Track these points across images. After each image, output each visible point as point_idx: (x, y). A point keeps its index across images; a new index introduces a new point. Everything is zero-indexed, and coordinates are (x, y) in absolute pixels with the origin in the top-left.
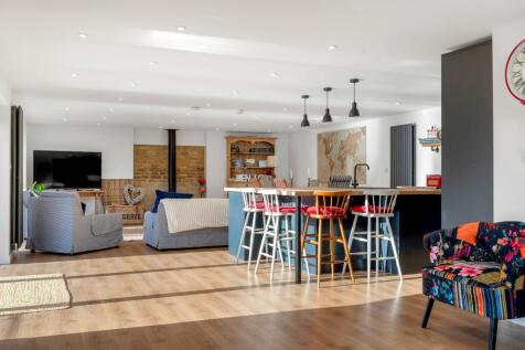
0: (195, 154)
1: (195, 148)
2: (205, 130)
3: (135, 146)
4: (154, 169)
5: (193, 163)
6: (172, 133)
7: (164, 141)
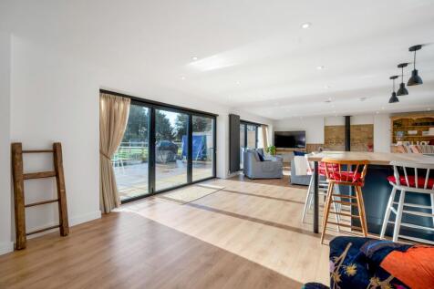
0: (367, 129)
1: (366, 126)
2: (372, 115)
3: (325, 127)
4: (338, 138)
5: (364, 135)
6: (348, 118)
7: (342, 123)
